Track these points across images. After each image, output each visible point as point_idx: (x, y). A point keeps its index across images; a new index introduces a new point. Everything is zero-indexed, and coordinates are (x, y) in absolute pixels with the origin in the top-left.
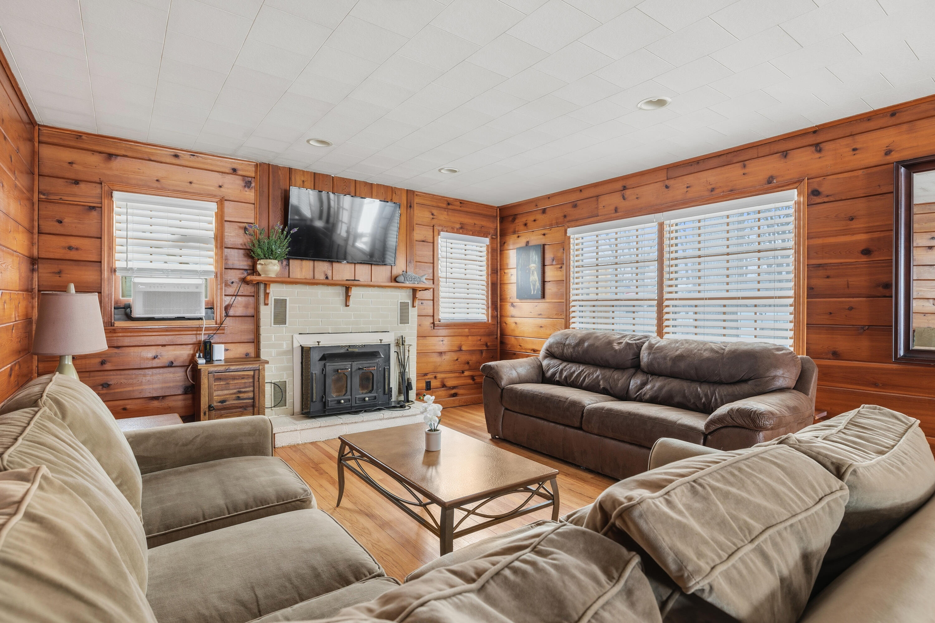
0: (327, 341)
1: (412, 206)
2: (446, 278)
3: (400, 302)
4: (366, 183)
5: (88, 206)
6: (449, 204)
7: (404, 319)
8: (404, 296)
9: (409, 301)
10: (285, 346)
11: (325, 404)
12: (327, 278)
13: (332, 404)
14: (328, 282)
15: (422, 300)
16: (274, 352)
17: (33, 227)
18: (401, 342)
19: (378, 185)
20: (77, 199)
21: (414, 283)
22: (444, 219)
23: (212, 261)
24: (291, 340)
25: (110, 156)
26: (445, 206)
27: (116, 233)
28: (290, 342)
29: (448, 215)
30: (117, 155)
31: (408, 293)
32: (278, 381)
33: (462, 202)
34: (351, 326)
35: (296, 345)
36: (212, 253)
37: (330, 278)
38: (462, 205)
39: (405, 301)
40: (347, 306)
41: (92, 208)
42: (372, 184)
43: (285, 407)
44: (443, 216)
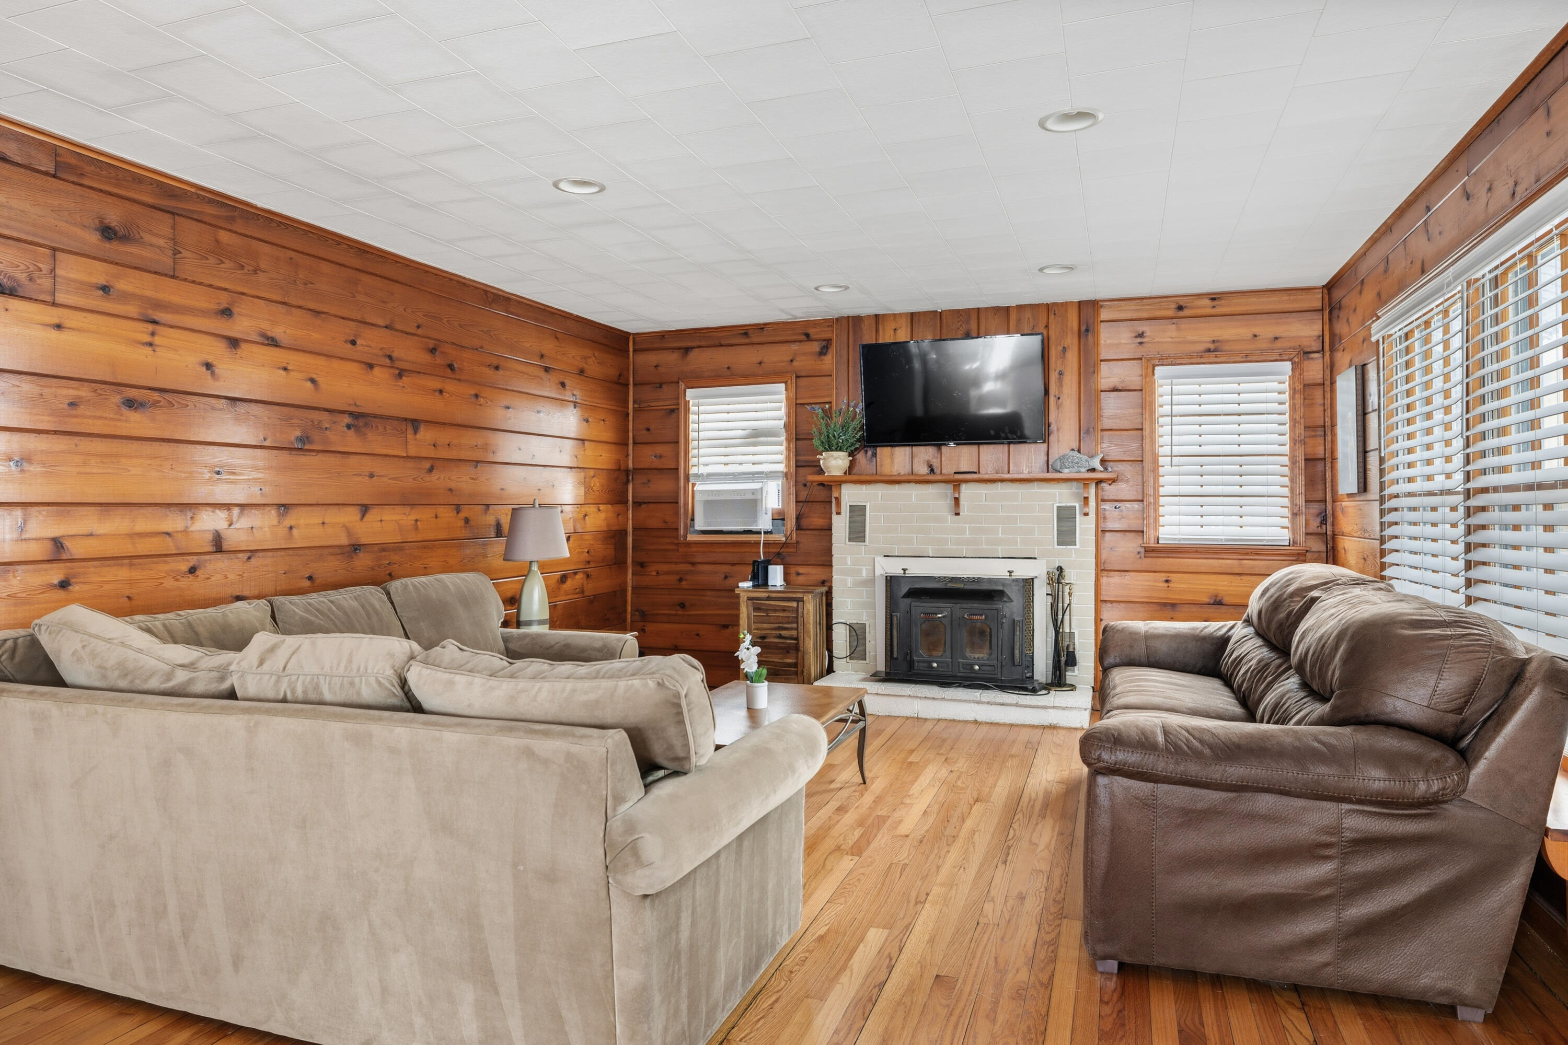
0: (919, 568)
1: (1091, 328)
2: (1171, 456)
3: (1058, 507)
4: (997, 310)
5: (666, 409)
6: (1180, 308)
7: (1066, 537)
8: (1063, 496)
9: (1077, 504)
10: (864, 573)
11: (911, 664)
12: (932, 471)
13: (919, 667)
14: (931, 477)
15: (1117, 501)
16: (849, 580)
18: (1057, 577)
19: (1020, 308)
20: (660, 403)
22: (1169, 340)
23: (782, 457)
24: (872, 564)
25: (687, 350)
26: (1170, 313)
28: (871, 567)
29: (1178, 329)
30: (692, 348)
31: (1074, 489)
32: (855, 622)
33: (1215, 297)
34: (964, 547)
35: (879, 571)
36: (782, 448)
37: (937, 471)
38: (1215, 303)
39: (1068, 505)
40: (957, 514)
41: (672, 411)
42: (1008, 309)
43: (864, 662)
44: (1163, 335)
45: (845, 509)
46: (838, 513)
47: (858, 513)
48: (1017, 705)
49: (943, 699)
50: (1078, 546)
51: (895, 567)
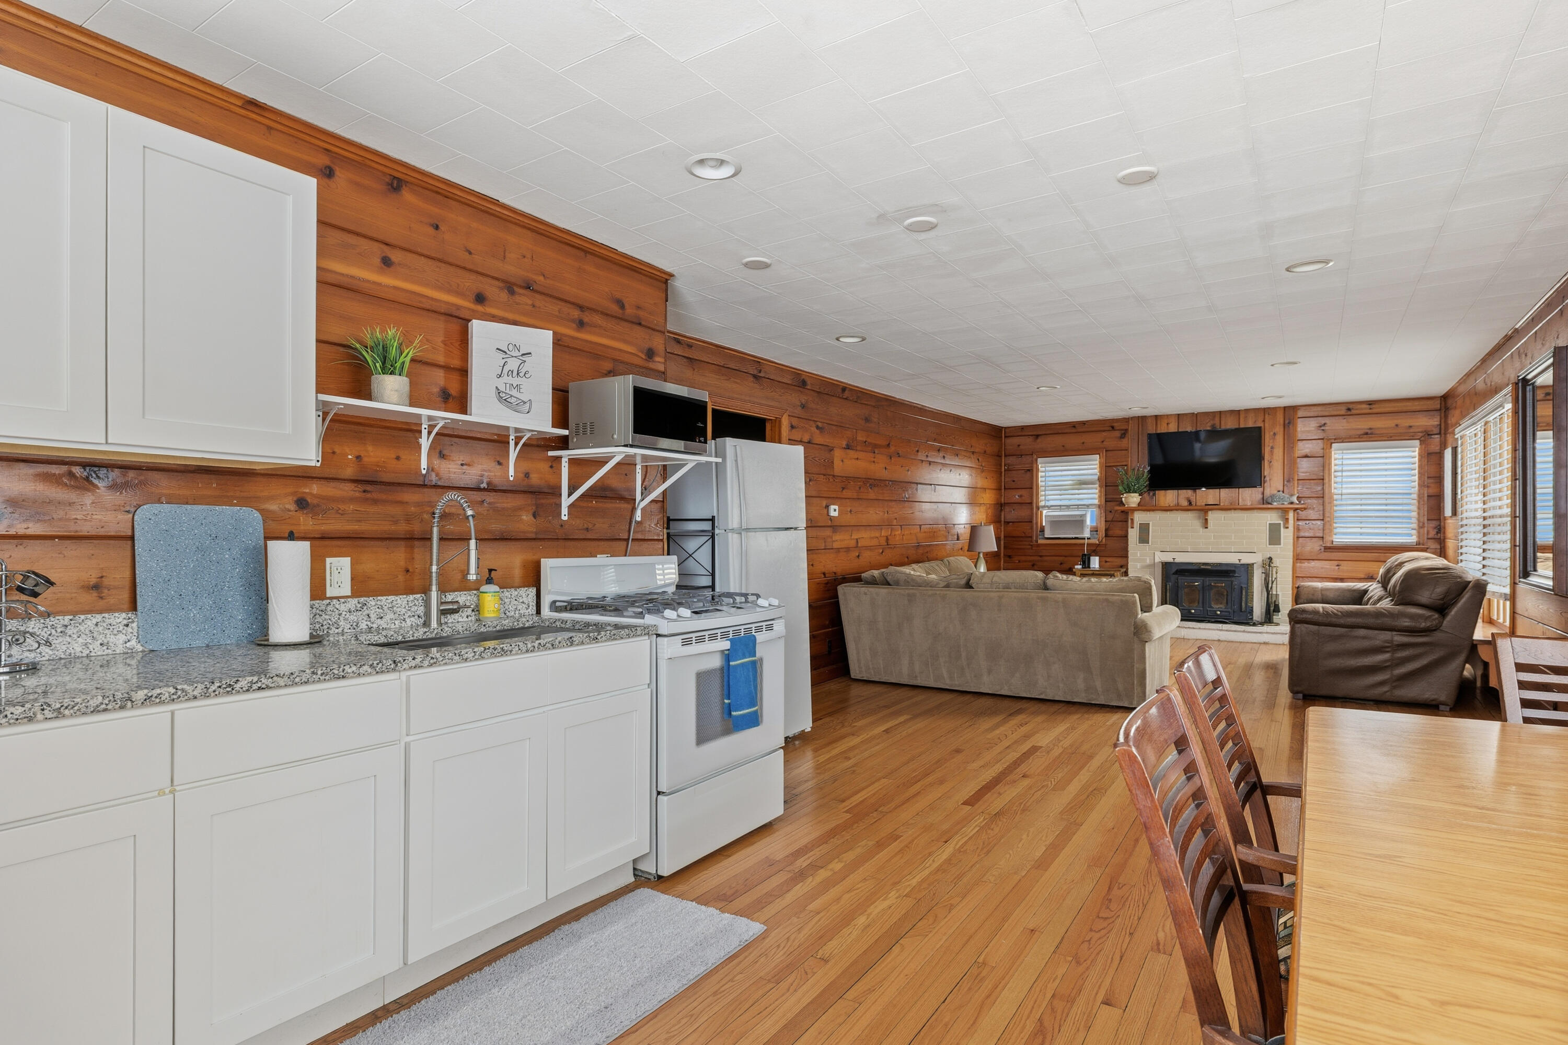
0: (1181, 558)
1: (1292, 422)
3: (1270, 524)
5: (1025, 470)
6: (1349, 410)
7: (1274, 540)
8: (1272, 517)
9: (1282, 523)
10: (1149, 561)
12: (1190, 504)
14: (1190, 508)
15: (1307, 520)
16: (1139, 565)
17: (1001, 486)
18: (1268, 563)
19: (1247, 411)
20: (1022, 467)
21: (1283, 504)
22: (1342, 428)
23: (1096, 496)
24: (1153, 556)
26: (1343, 412)
27: (1040, 484)
28: (1153, 558)
29: (1347, 422)
30: (1040, 435)
31: (1280, 514)
33: (1370, 403)
34: (1211, 546)
35: (1158, 560)
36: (1097, 491)
37: (1193, 503)
38: (1371, 406)
39: (1276, 523)
40: (1206, 528)
41: (1029, 470)
42: (1239, 411)
44: (1338, 425)
45: (1136, 525)
46: (1132, 528)
47: (1144, 529)
48: (1244, 631)
49: (1200, 628)
50: (1282, 545)
51: (1168, 558)
